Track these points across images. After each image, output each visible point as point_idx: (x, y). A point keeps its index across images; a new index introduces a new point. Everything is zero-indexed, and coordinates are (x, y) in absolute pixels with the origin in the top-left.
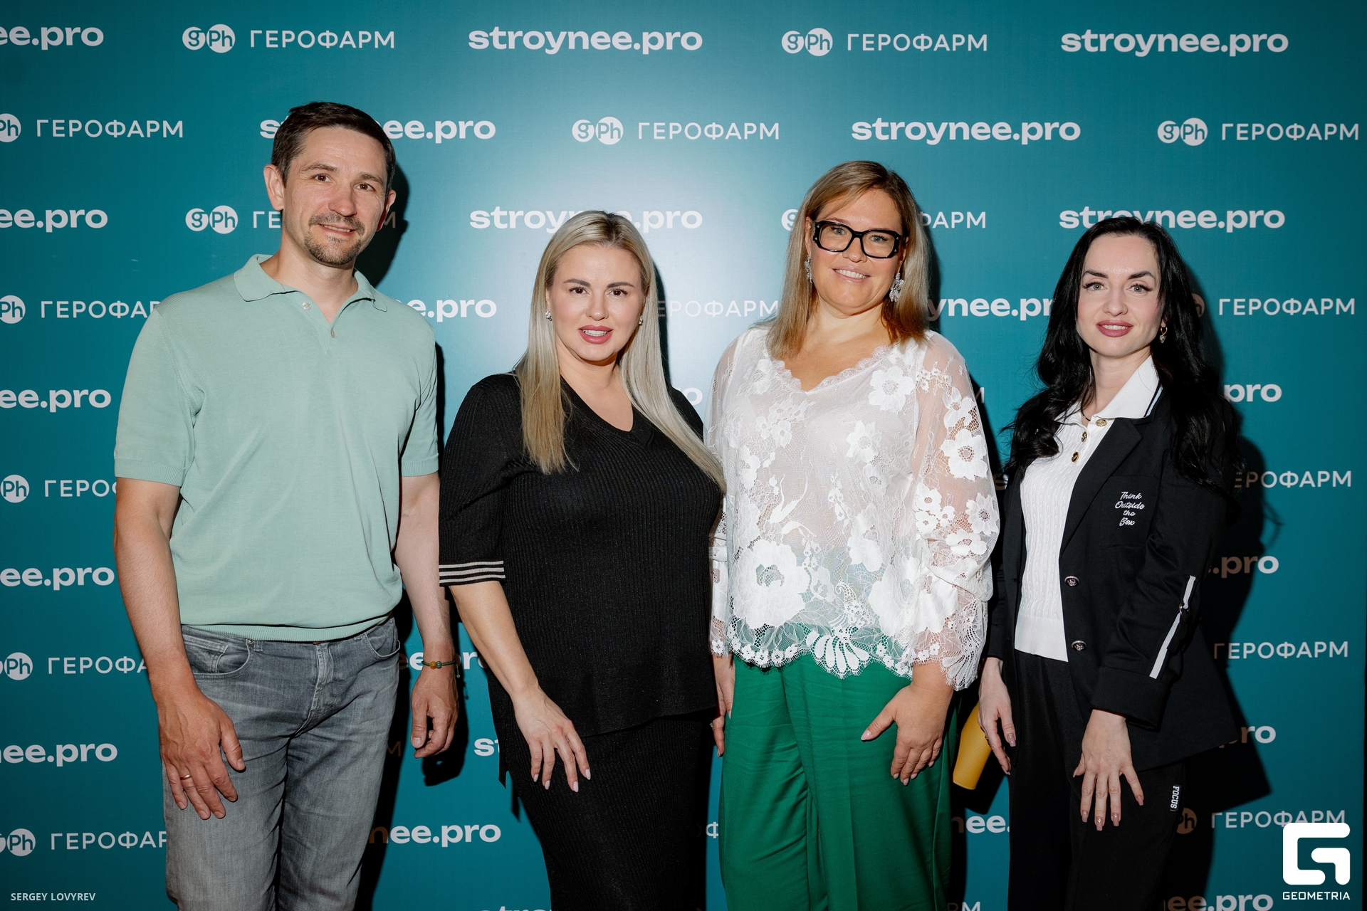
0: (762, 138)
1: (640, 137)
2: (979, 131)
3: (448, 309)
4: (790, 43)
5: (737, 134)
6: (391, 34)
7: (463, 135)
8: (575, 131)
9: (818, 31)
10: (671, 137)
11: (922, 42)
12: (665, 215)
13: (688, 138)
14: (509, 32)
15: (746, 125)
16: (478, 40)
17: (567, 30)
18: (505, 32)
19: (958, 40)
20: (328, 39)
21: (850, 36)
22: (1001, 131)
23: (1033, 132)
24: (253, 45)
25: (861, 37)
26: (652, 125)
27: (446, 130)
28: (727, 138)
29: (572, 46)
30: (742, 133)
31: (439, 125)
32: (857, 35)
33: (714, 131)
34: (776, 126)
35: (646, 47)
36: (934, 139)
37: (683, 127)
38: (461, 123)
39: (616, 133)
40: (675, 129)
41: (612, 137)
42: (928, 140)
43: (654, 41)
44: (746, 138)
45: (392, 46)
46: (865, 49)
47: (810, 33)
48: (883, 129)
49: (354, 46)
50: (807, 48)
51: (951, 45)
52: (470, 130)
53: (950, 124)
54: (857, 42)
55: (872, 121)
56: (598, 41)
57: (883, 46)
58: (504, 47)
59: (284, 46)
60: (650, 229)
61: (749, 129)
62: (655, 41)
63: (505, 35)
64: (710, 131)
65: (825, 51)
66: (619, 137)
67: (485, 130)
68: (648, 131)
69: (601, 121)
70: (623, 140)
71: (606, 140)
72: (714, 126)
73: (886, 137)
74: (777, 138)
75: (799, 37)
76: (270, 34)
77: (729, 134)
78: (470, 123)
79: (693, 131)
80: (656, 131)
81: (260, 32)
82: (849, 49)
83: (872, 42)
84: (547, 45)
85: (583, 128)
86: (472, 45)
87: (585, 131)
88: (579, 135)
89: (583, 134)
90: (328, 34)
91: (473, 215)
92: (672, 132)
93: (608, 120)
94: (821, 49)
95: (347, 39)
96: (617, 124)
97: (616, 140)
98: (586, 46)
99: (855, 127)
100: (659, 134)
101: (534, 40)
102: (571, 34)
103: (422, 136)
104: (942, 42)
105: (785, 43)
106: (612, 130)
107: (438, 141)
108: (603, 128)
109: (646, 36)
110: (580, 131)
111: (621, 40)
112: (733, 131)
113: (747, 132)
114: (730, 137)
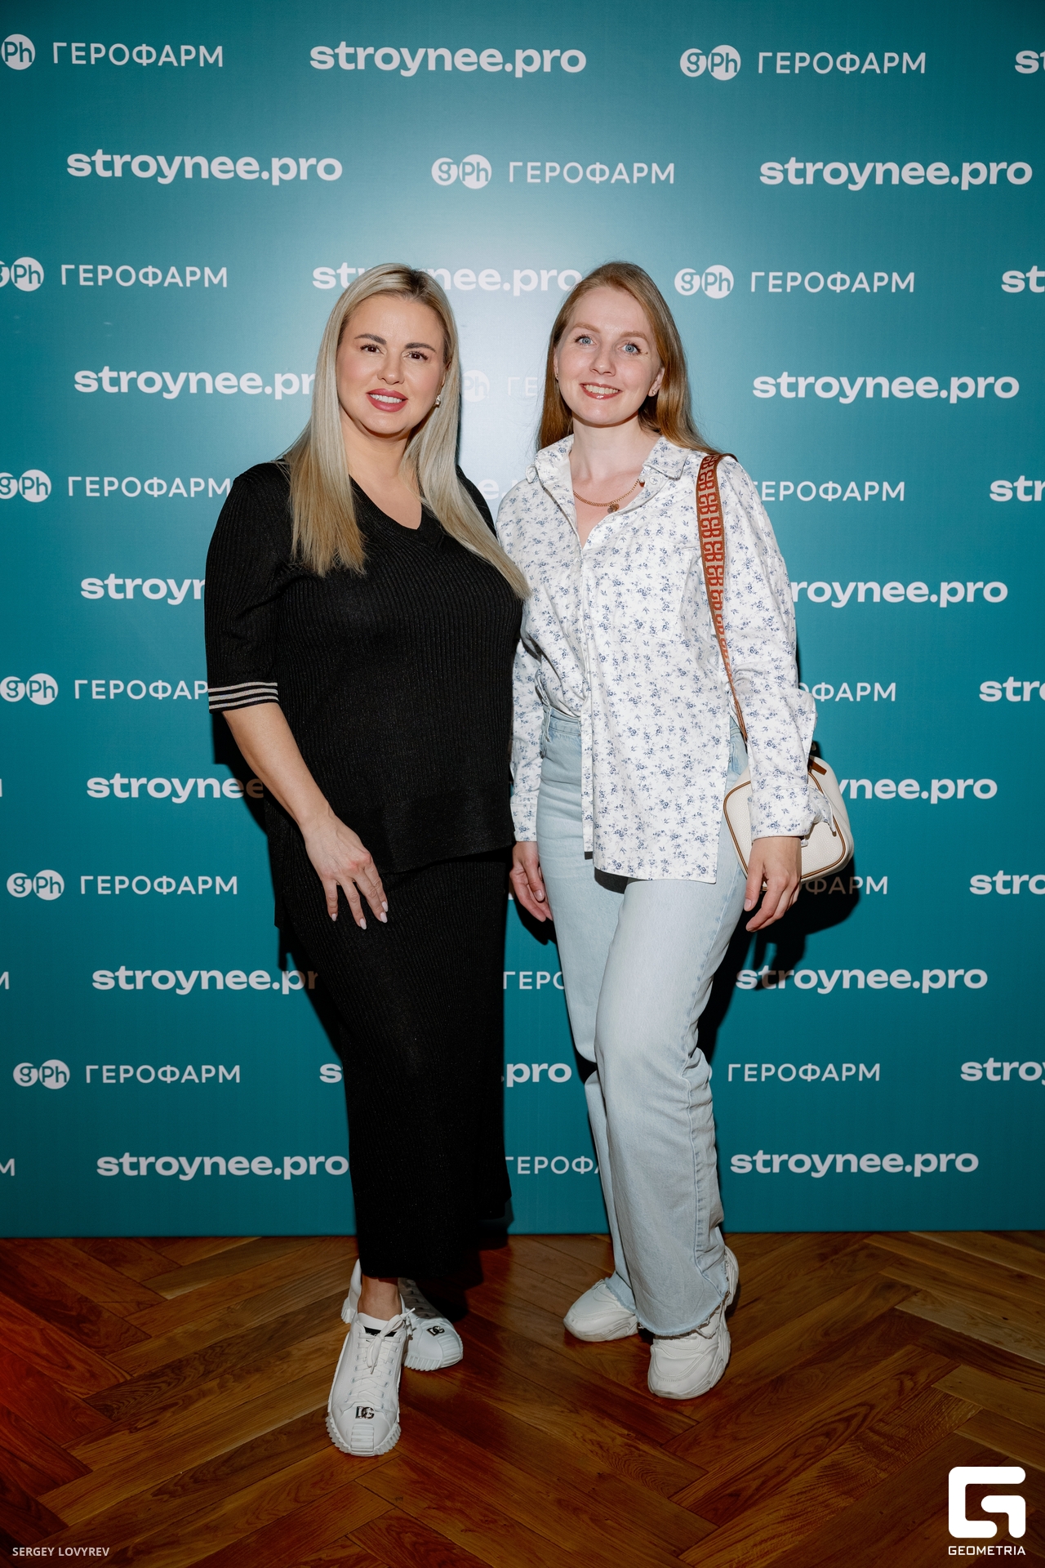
0: (653, 181)
1: (511, 180)
2: (910, 174)
3: (287, 384)
4: (691, 63)
5: (625, 177)
6: (219, 50)
7: (304, 176)
8: (435, 172)
9: (723, 49)
10: (547, 180)
11: (848, 63)
12: (539, 275)
13: (567, 182)
14: (358, 49)
15: (636, 165)
16: (321, 58)
17: (427, 47)
18: (353, 49)
19: (891, 60)
20: (144, 55)
21: (762, 55)
22: (937, 173)
23: (976, 174)
24: (56, 61)
25: (775, 56)
26: (525, 166)
27: (285, 169)
28: (613, 181)
29: (432, 66)
30: (631, 176)
31: (276, 163)
32: (770, 54)
33: (597, 172)
34: (671, 167)
35: (520, 69)
36: (857, 183)
37: (562, 168)
38: (302, 161)
39: (482, 174)
40: (552, 170)
41: (478, 180)
42: (850, 185)
43: (528, 61)
44: (635, 181)
45: (221, 65)
46: (779, 71)
47: (714, 51)
48: (797, 171)
49: (176, 64)
50: (710, 70)
51: (881, 66)
52: (312, 170)
53: (877, 164)
54: (770, 63)
55: (784, 162)
56: (463, 60)
57: (800, 68)
58: (351, 67)
59: (93, 62)
60: (522, 291)
61: (640, 170)
62: (531, 61)
63: (353, 52)
64: (593, 173)
65: (732, 74)
66: (487, 180)
67: (330, 169)
68: (521, 173)
69: (466, 160)
70: (491, 184)
71: (471, 183)
72: (598, 166)
73: (800, 181)
74: (672, 181)
75: (700, 57)
76: (76, 47)
77: (616, 176)
78: (313, 161)
79: (573, 173)
80: (530, 172)
81: (64, 44)
82: (760, 71)
83: (788, 63)
84: (403, 65)
85: (445, 168)
86: (314, 64)
87: (447, 172)
88: (440, 177)
89: (445, 176)
90: (144, 48)
91: (317, 273)
92: (548, 174)
93: (474, 159)
94: (727, 71)
95: (168, 55)
96: (485, 163)
97: (483, 183)
98: (448, 67)
99: (764, 168)
100: (533, 177)
101: (387, 59)
102: (431, 51)
103: (256, 175)
104: (871, 63)
105: (684, 64)
106: (479, 171)
107: (276, 182)
108: (468, 169)
109: (520, 55)
110: (442, 172)
111: (490, 60)
112: (620, 173)
113: (636, 175)
114: (617, 180)
